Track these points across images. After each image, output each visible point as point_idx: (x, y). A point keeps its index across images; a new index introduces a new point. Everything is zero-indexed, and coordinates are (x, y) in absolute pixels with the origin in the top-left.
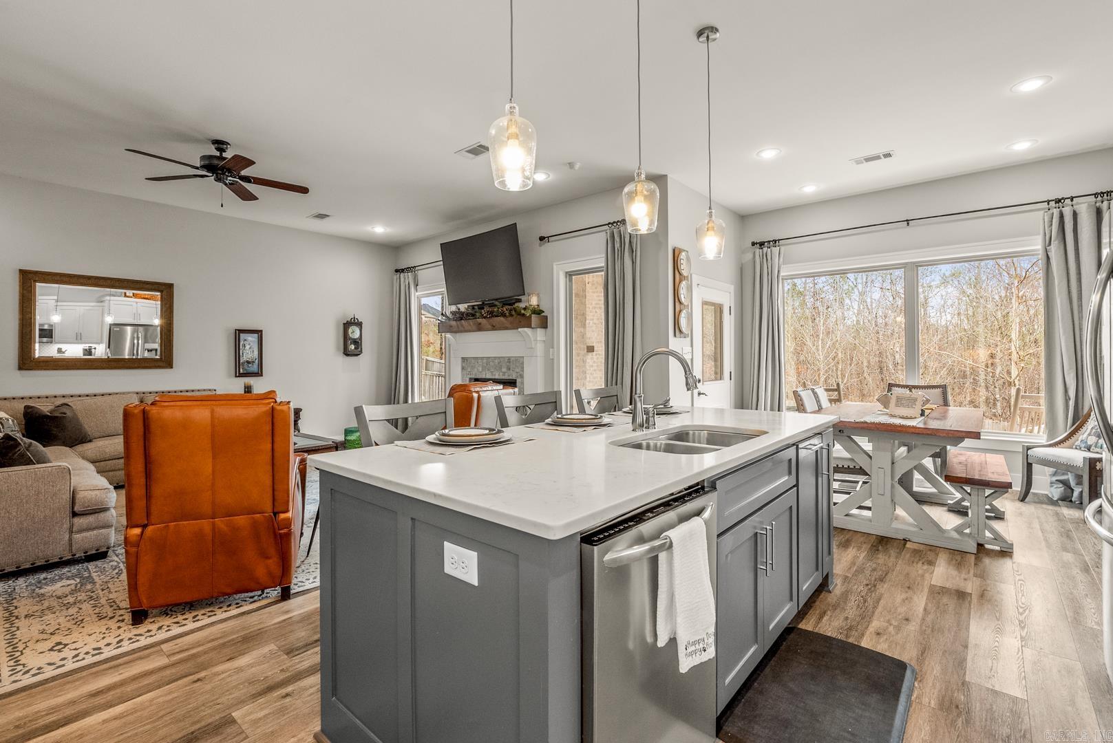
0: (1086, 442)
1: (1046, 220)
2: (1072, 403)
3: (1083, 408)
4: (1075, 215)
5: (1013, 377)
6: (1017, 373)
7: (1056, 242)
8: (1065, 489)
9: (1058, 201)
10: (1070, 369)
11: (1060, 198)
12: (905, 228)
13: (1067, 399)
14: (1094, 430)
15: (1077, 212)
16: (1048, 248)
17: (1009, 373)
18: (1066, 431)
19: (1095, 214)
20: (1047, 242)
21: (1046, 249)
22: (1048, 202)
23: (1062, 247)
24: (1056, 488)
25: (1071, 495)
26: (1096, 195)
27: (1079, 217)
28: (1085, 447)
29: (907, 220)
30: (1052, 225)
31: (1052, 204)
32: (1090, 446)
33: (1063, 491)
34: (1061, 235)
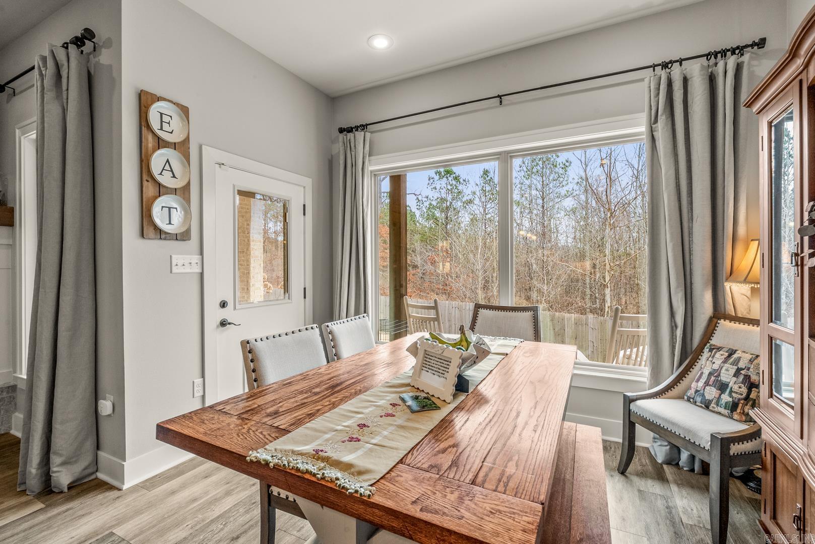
0: (703, 395)
1: (652, 88)
2: (679, 333)
3: (692, 339)
4: (685, 81)
5: (607, 281)
6: (609, 279)
7: (664, 117)
8: (670, 448)
9: (665, 65)
10: (678, 287)
11: (667, 61)
12: (496, 107)
13: (673, 327)
14: (713, 378)
15: (688, 77)
16: (654, 126)
17: (604, 278)
18: (673, 374)
19: (707, 81)
20: (653, 119)
21: (652, 127)
22: (654, 66)
23: (670, 126)
24: (660, 445)
25: (676, 456)
26: (708, 56)
27: (690, 83)
28: (701, 403)
29: (500, 97)
30: (658, 94)
31: (658, 69)
32: (710, 402)
33: (668, 451)
34: (668, 108)
